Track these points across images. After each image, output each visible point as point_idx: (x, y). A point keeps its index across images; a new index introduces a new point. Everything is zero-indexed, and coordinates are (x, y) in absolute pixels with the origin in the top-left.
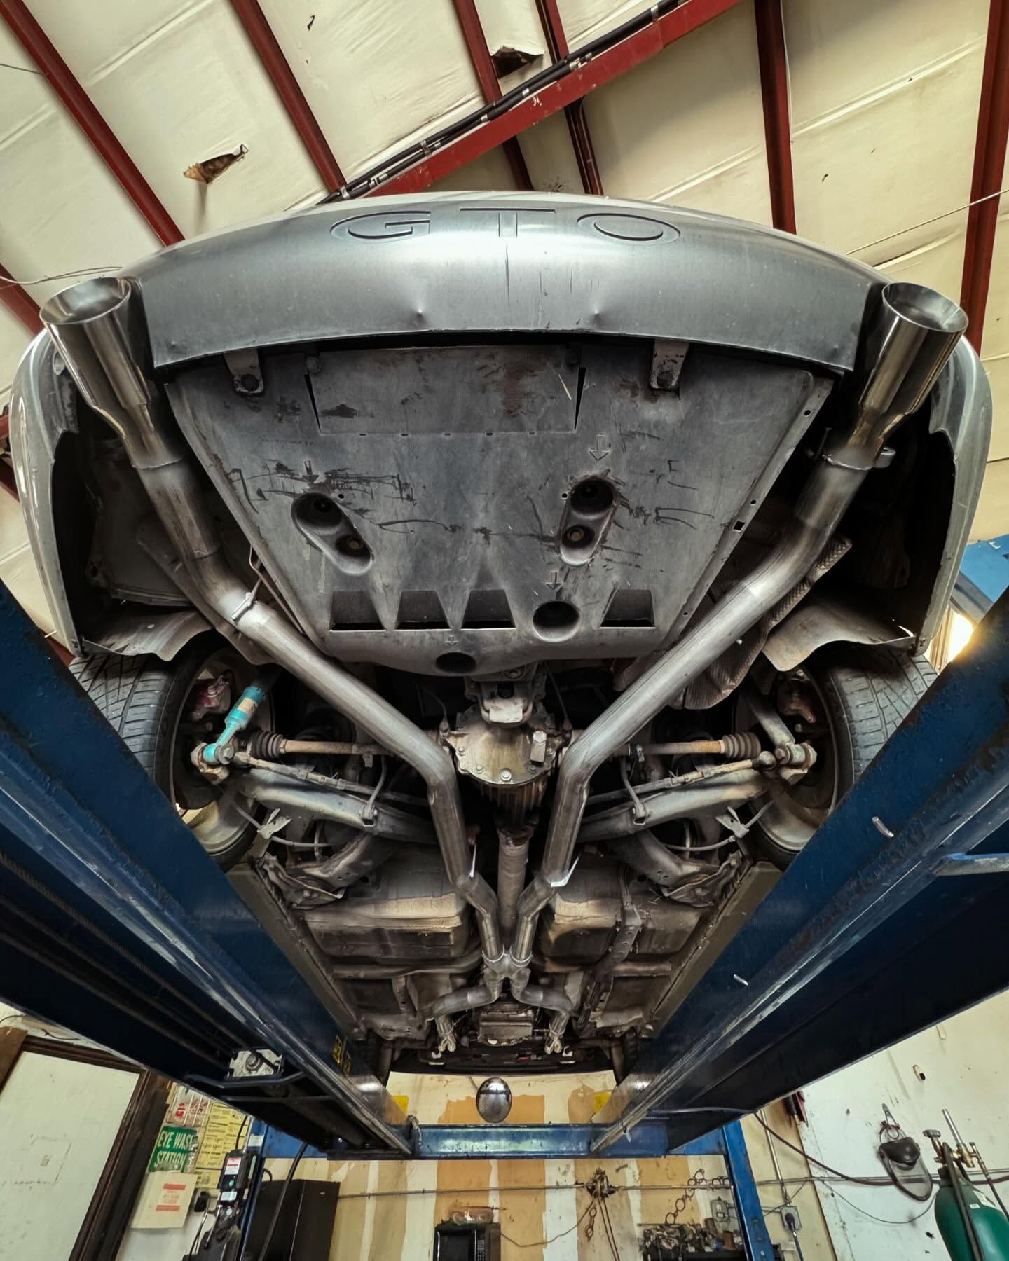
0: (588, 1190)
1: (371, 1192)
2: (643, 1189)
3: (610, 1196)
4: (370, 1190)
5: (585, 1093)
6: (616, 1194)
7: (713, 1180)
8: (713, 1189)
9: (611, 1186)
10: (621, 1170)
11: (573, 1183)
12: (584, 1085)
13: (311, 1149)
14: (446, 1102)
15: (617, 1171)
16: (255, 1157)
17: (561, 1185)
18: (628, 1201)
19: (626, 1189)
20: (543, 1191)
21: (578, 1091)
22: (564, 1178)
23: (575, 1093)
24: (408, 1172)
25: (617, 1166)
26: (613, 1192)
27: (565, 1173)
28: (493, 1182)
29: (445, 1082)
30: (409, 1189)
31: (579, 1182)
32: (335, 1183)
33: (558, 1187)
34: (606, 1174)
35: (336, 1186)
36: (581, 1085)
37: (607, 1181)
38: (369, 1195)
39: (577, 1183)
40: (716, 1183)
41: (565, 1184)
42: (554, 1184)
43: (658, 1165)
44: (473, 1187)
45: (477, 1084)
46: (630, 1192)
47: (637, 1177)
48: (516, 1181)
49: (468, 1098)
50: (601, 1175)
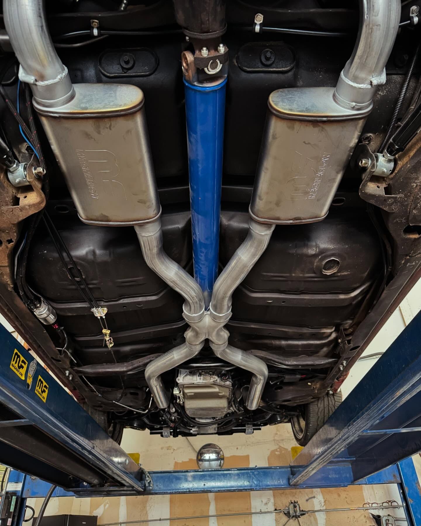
0: (285, 514)
1: (122, 522)
2: (327, 511)
3: (302, 517)
4: (121, 520)
5: (281, 451)
6: (307, 515)
7: (383, 503)
8: (383, 509)
9: (302, 511)
10: (310, 500)
11: (273, 509)
12: (280, 446)
13: (59, 489)
14: (174, 463)
15: (307, 500)
16: (14, 498)
17: (262, 511)
18: (316, 520)
19: (314, 511)
20: (250, 516)
21: (276, 450)
22: (266, 507)
23: (273, 452)
24: (148, 508)
25: (307, 498)
26: (304, 514)
27: (266, 504)
28: (212, 510)
29: (172, 451)
30: (149, 519)
31: (277, 509)
32: (94, 516)
33: (261, 513)
34: (299, 502)
35: (95, 518)
36: (277, 447)
37: (299, 508)
38: (121, 523)
39: (276, 510)
40: (385, 504)
41: (266, 510)
42: (258, 511)
43: (339, 495)
44: (197, 515)
45: (196, 450)
46: (316, 513)
47: (323, 504)
48: (229, 510)
49: (191, 460)
50: (295, 504)
